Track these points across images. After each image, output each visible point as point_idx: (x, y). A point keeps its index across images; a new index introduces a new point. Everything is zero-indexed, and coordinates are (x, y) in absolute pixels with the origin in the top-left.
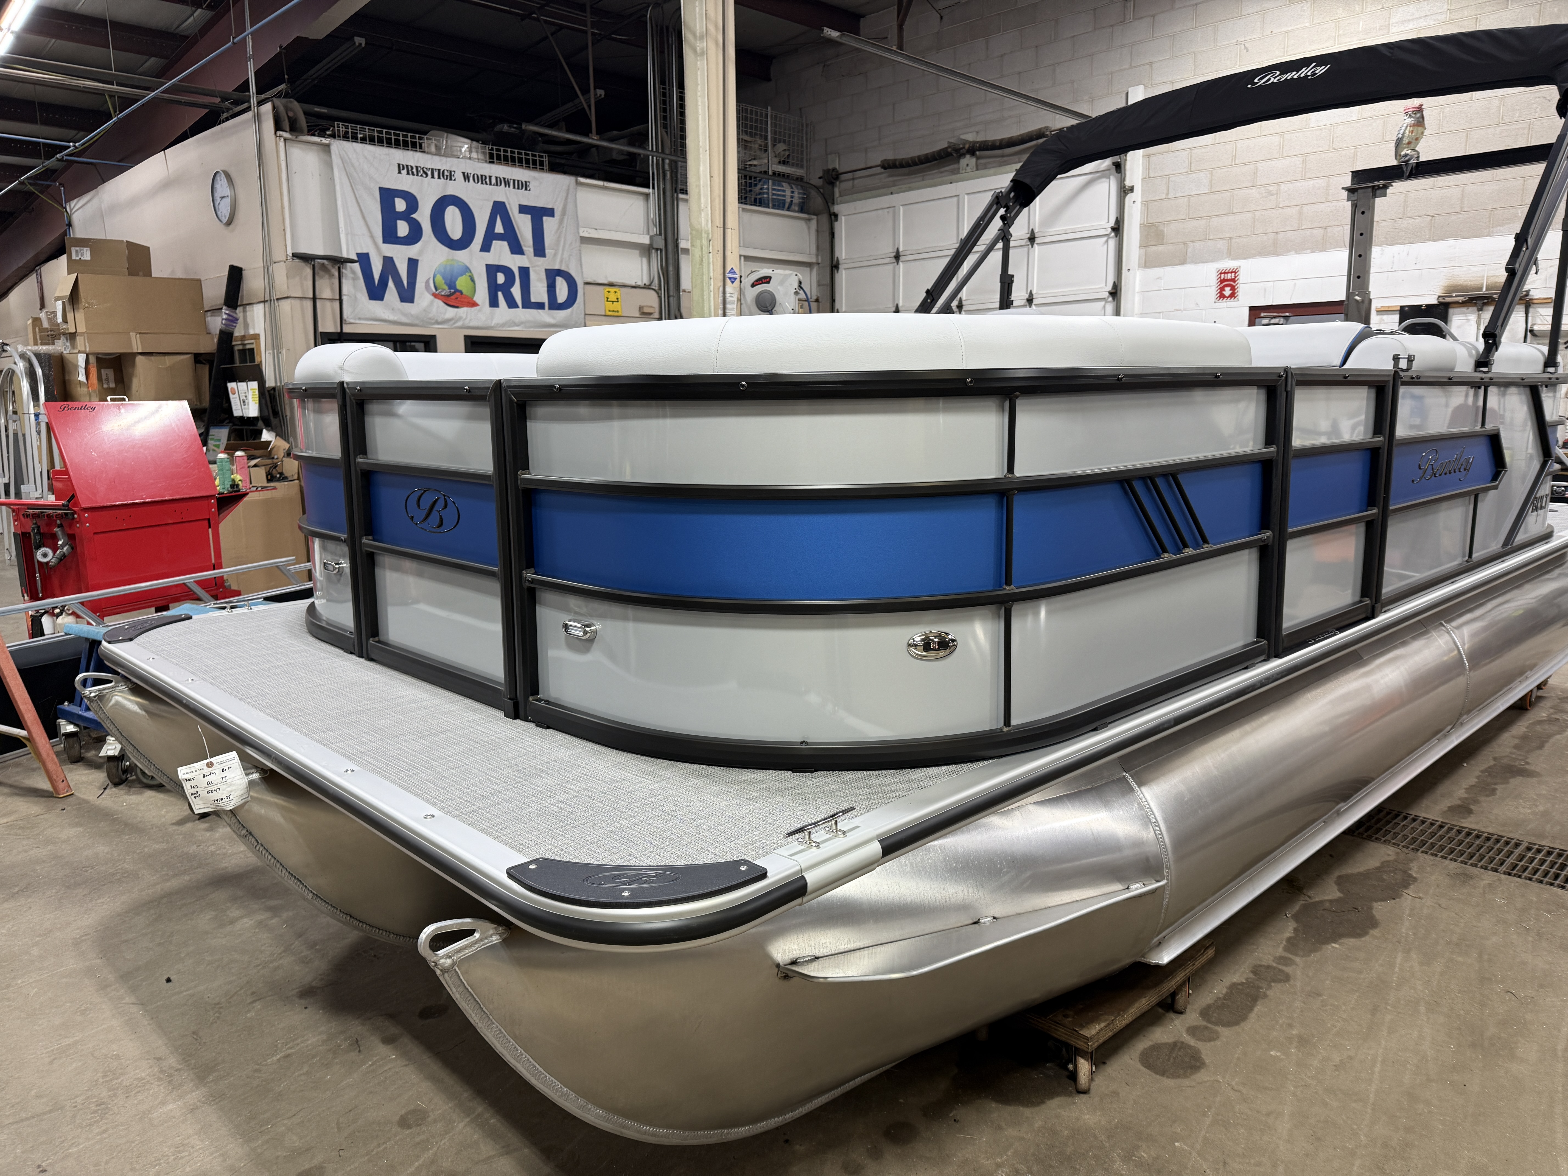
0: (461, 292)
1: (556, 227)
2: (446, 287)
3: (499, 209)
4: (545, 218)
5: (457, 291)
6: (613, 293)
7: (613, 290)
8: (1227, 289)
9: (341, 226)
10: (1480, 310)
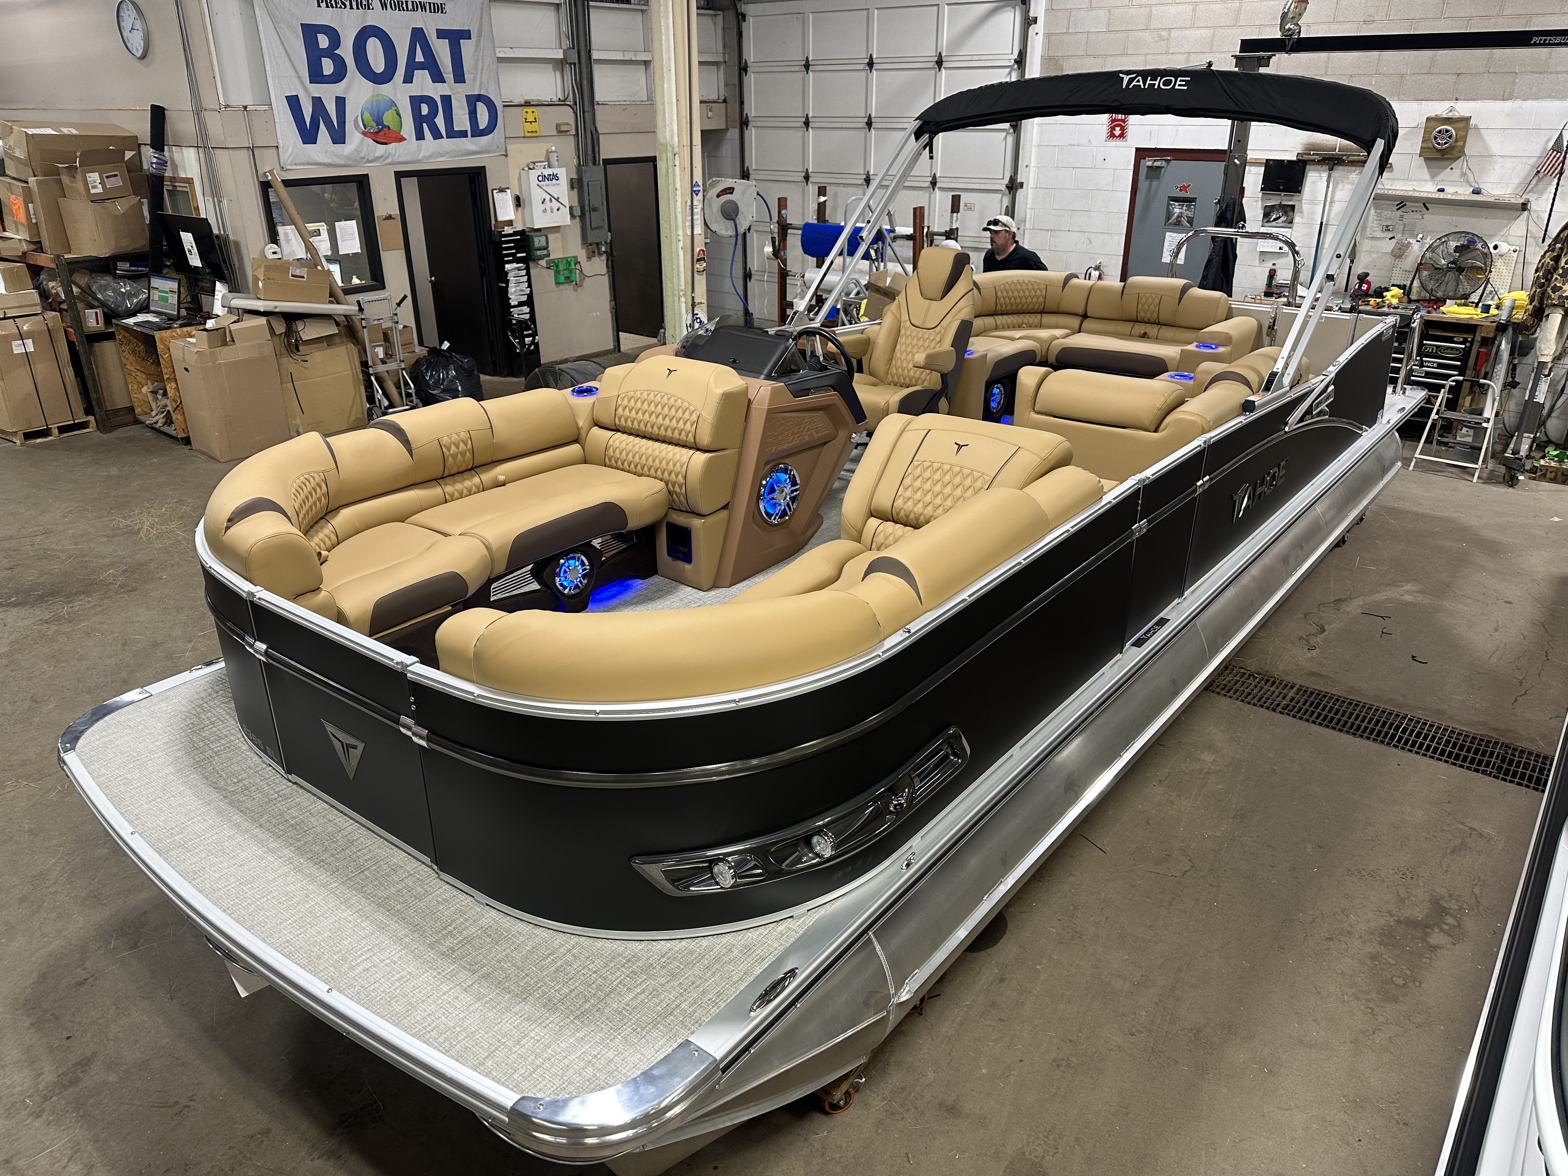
0: (389, 128)
1: (473, 50)
2: (375, 124)
3: (418, 36)
4: (461, 41)
5: (385, 126)
6: (531, 114)
7: (530, 110)
8: (1118, 129)
9: (268, 68)
10: (1331, 169)
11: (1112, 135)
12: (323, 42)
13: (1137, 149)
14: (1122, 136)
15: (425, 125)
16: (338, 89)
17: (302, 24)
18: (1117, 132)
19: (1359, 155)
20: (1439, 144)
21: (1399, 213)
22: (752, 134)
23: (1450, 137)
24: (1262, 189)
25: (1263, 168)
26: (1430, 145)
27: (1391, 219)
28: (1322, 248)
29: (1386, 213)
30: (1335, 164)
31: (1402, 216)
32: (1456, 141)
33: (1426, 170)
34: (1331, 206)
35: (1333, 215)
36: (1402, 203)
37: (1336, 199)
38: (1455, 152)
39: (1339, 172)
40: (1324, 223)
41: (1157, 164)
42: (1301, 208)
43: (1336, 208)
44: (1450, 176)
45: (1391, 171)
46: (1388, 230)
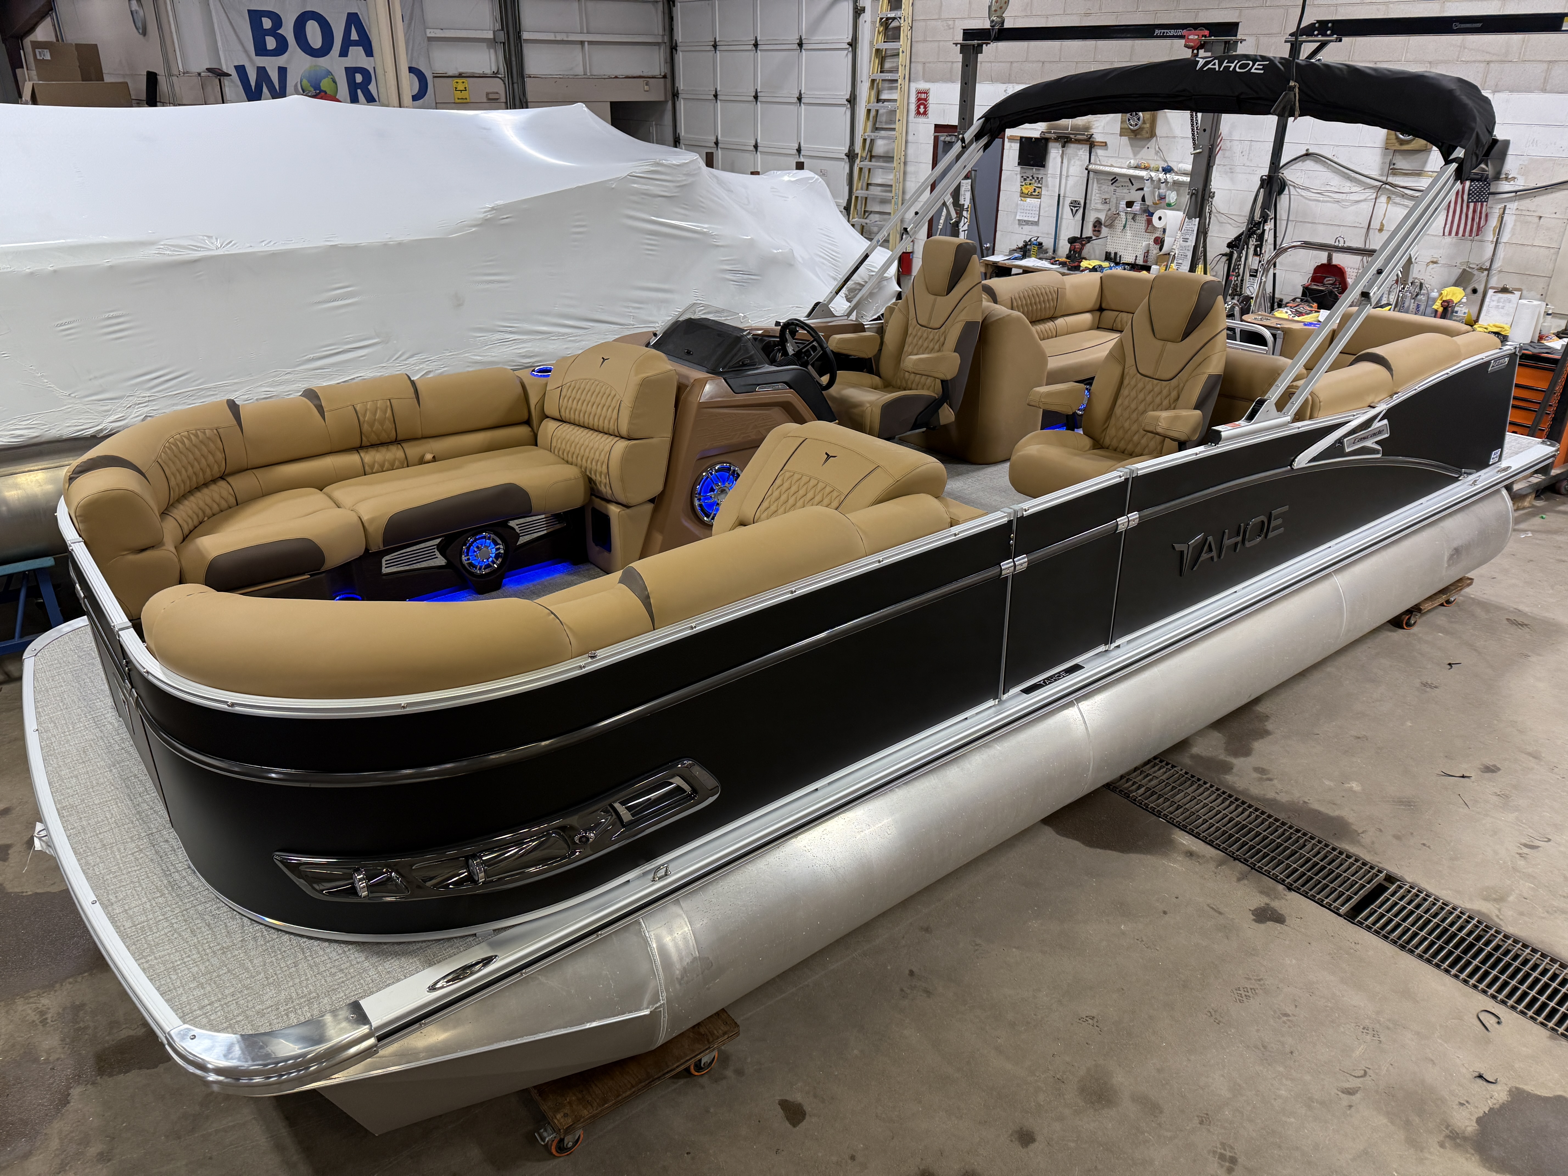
0: (326, 92)
2: (312, 89)
3: (353, 19)
5: (321, 91)
6: (461, 84)
7: (460, 80)
9: (220, 44)
10: (1063, 147)
11: (918, 113)
12: (267, 23)
14: (925, 113)
15: (359, 91)
16: (281, 61)
17: (249, 11)
18: (922, 110)
19: (1084, 135)
20: (1131, 125)
21: (1113, 187)
22: (681, 105)
23: (1139, 119)
24: (1019, 164)
25: (1018, 144)
26: (1126, 127)
27: (1107, 192)
28: (1062, 218)
29: (1104, 187)
30: (1065, 142)
31: (1115, 191)
32: (1144, 122)
33: (1130, 148)
34: (1067, 180)
35: (1068, 188)
36: (1114, 179)
37: (1070, 174)
38: (1145, 134)
39: (1072, 148)
40: (1062, 195)
41: (948, 139)
42: (1047, 181)
43: (1071, 182)
44: (1148, 155)
45: (1107, 150)
46: (1106, 203)
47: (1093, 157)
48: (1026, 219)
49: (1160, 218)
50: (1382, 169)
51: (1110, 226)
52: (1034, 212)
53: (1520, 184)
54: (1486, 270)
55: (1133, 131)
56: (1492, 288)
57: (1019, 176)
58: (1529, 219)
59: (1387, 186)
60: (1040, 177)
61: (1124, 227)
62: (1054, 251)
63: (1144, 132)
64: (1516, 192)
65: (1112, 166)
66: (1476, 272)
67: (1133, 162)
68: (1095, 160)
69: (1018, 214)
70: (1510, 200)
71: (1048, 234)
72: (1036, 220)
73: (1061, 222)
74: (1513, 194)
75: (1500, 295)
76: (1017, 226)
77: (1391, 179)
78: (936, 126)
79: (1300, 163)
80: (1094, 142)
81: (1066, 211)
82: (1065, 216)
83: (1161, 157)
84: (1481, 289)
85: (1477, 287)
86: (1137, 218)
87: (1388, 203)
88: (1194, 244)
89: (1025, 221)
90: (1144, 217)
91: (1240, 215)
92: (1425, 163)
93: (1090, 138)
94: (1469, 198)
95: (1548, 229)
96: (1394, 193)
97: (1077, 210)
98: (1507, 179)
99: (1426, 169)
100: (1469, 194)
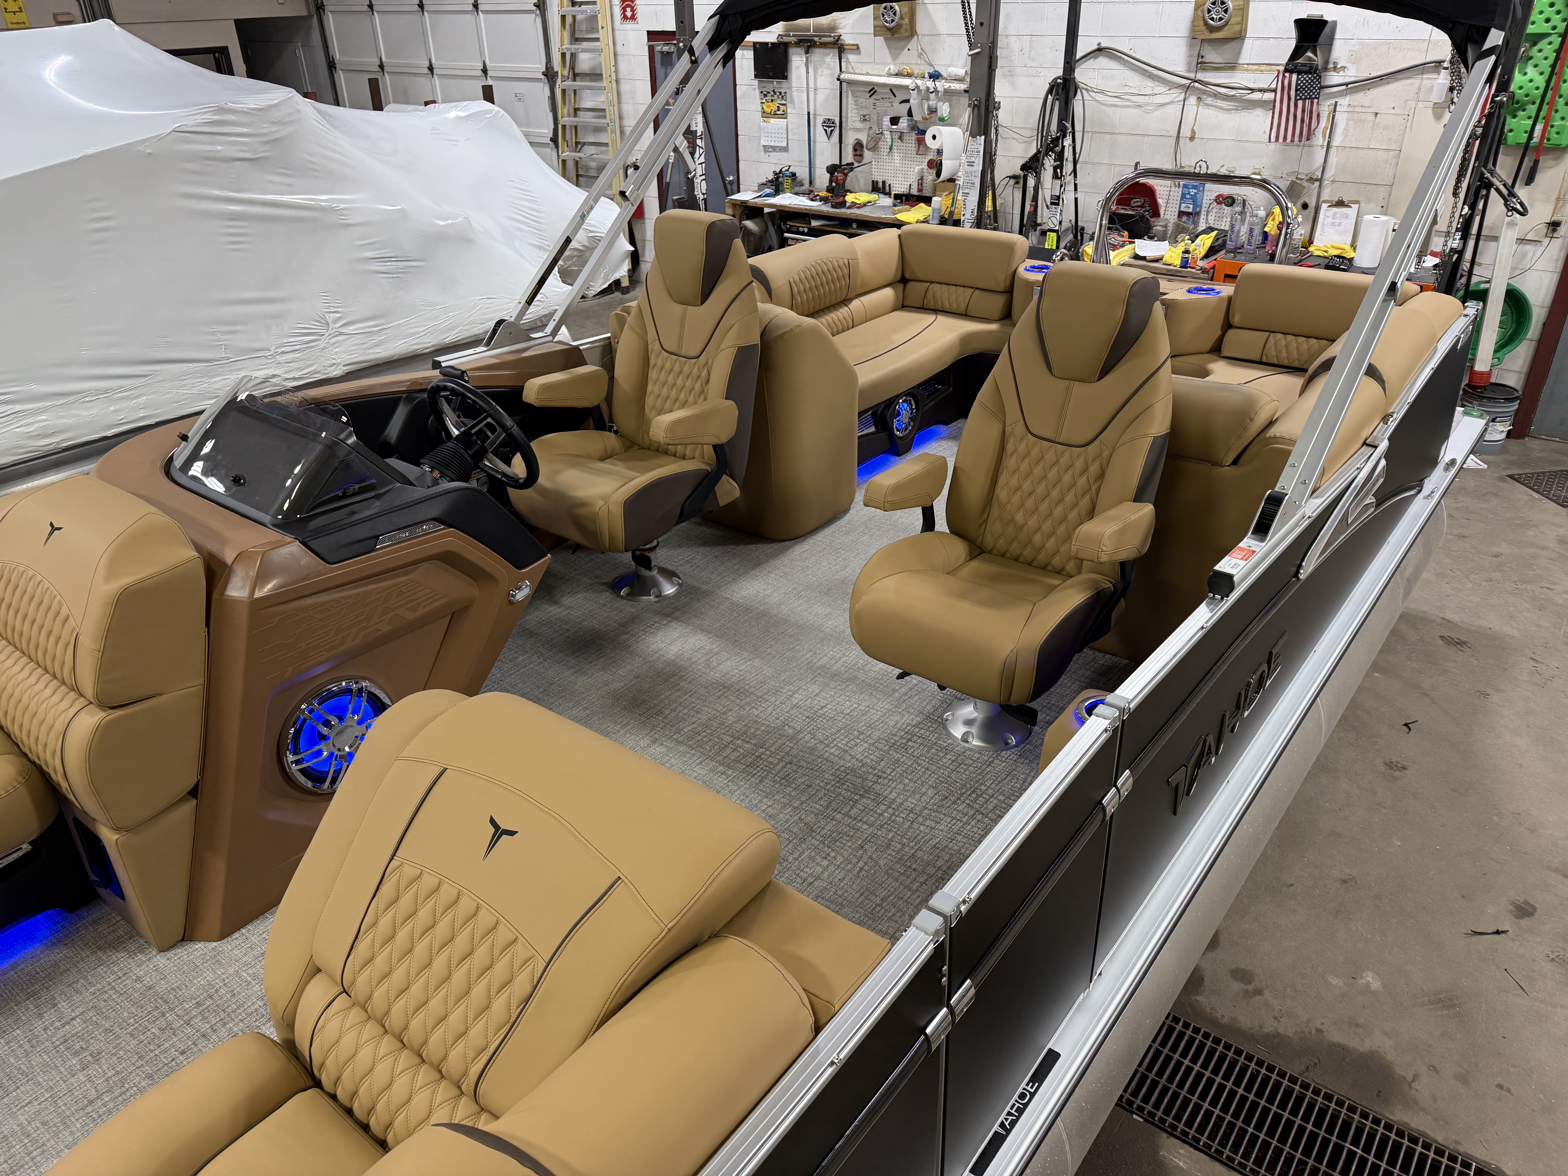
8: (628, 9)
10: (807, 52)
11: (625, 18)
13: (648, 32)
14: (633, 17)
18: (629, 13)
19: (830, 36)
20: (886, 21)
21: (872, 101)
22: (330, 20)
23: (895, 14)
24: (756, 76)
25: (752, 52)
26: (881, 23)
27: (866, 107)
28: (815, 142)
29: (861, 100)
30: (809, 47)
31: (875, 104)
32: (902, 18)
33: (887, 51)
34: (815, 94)
35: (818, 104)
36: (873, 90)
37: (819, 86)
38: (904, 32)
39: (817, 54)
40: (811, 113)
41: (666, 49)
42: (791, 96)
43: (821, 96)
44: (909, 58)
45: (859, 54)
46: (865, 120)
47: (843, 64)
48: (772, 144)
49: (934, 137)
50: (1189, 64)
51: (874, 149)
52: (780, 136)
53: (1351, 74)
54: (1317, 180)
55: (889, 29)
56: (1325, 202)
57: (757, 92)
58: (1364, 117)
59: (1197, 85)
60: (783, 91)
61: (891, 149)
62: (811, 183)
63: (902, 30)
64: (1347, 84)
65: (868, 74)
66: (1305, 184)
67: (893, 69)
68: (847, 67)
69: (763, 138)
70: (1341, 94)
71: (800, 162)
72: (784, 145)
73: (814, 147)
74: (1344, 87)
75: (1335, 210)
76: (763, 153)
77: (1200, 76)
78: (649, 33)
79: (1092, 60)
80: (842, 45)
81: (819, 133)
82: (818, 139)
83: (925, 61)
84: (1312, 204)
85: (1307, 201)
86: (905, 137)
87: (1198, 105)
88: (981, 168)
89: (771, 147)
90: (913, 136)
91: (1026, 128)
92: (1239, 53)
93: (838, 40)
94: (1296, 95)
95: (1386, 128)
96: (1204, 92)
97: (832, 131)
98: (1335, 68)
99: (1241, 61)
100: (1297, 90)
